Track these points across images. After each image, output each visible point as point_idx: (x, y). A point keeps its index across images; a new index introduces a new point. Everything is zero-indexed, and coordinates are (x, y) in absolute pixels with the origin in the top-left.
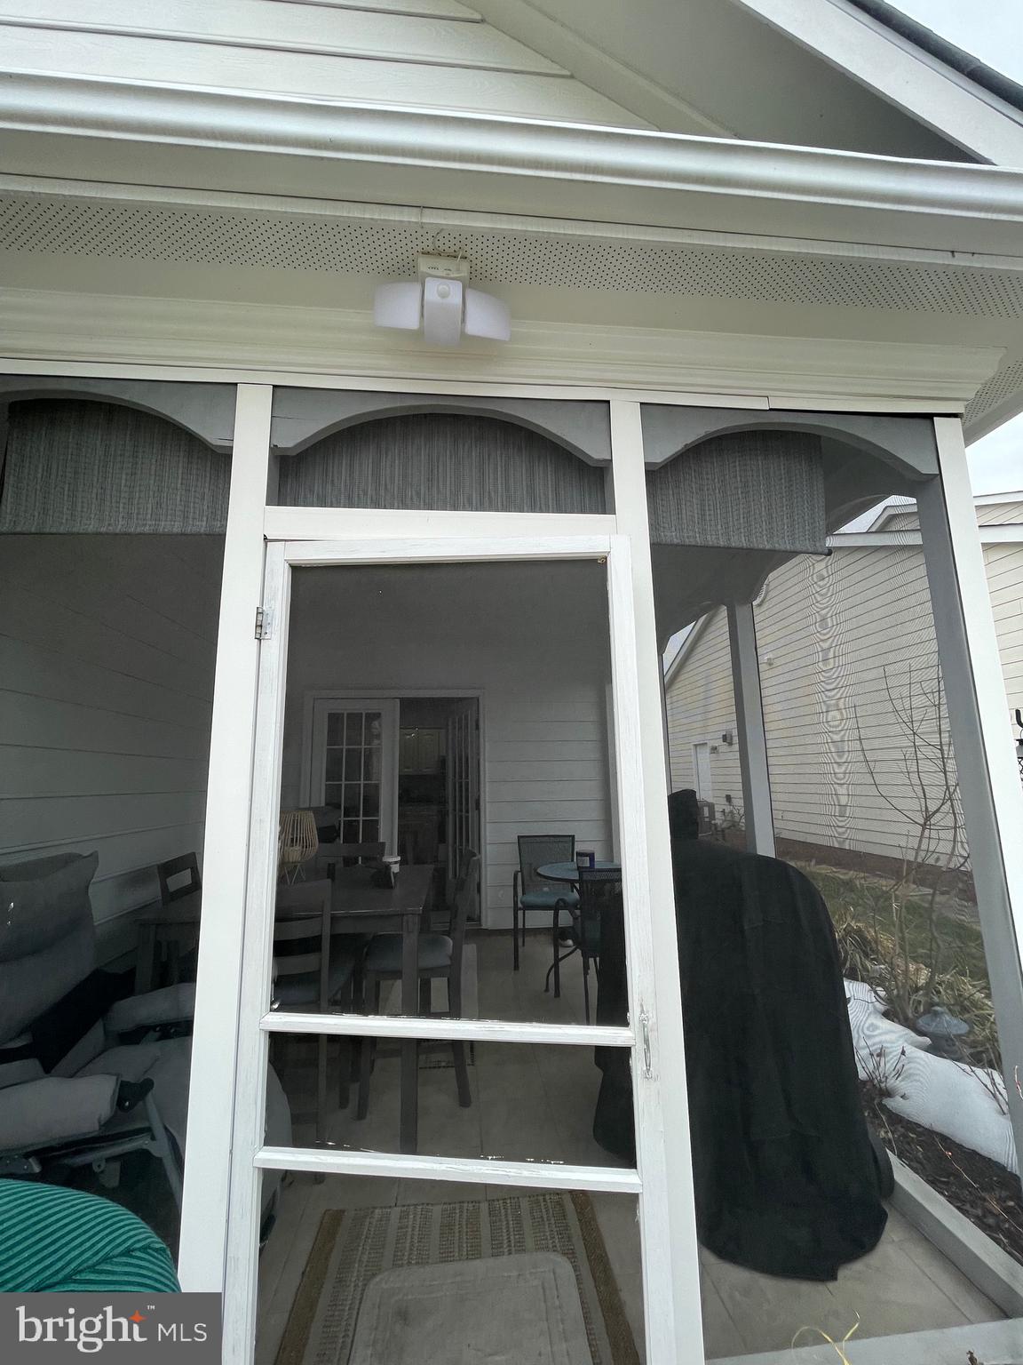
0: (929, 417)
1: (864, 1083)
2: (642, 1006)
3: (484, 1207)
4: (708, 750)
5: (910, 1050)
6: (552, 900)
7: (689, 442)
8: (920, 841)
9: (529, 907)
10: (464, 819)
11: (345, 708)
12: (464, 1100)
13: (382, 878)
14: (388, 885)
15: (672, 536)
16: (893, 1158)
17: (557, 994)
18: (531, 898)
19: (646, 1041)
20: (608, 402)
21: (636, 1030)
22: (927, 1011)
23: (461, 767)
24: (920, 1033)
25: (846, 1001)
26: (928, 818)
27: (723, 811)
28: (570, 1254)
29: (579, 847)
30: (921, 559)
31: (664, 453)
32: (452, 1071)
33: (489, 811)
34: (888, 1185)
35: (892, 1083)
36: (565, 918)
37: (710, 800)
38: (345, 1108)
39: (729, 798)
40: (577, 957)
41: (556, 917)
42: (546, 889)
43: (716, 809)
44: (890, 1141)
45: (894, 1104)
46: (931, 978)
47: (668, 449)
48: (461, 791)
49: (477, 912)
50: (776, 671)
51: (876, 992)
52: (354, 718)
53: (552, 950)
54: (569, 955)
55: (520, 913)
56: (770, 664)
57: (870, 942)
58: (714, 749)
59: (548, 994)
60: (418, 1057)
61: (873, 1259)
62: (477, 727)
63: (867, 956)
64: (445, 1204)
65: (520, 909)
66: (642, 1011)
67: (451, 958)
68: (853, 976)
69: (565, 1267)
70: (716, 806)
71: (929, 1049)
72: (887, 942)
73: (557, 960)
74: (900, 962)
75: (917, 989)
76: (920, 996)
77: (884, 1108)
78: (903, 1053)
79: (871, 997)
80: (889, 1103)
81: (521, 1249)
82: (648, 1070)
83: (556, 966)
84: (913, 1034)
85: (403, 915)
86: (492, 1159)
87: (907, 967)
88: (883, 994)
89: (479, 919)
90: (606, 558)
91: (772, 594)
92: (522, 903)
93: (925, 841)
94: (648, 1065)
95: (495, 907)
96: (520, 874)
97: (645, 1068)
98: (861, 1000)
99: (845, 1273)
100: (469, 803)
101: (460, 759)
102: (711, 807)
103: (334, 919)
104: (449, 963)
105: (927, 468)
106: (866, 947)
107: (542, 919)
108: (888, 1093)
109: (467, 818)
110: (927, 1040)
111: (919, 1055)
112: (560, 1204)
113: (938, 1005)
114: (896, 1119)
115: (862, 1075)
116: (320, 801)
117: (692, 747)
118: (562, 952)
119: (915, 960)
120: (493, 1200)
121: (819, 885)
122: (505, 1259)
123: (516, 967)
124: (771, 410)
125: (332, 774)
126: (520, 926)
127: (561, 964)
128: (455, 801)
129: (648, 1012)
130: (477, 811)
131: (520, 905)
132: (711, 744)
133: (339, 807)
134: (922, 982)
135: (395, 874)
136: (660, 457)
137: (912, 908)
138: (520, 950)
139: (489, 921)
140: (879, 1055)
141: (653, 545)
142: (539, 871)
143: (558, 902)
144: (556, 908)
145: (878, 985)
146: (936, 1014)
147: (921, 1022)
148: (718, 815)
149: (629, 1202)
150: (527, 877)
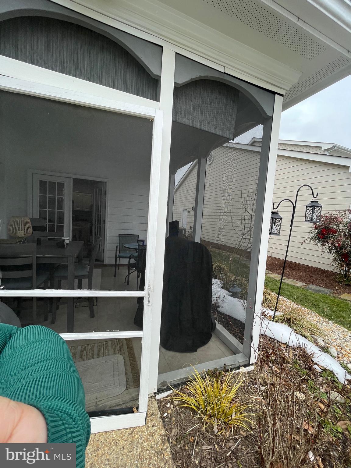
0: (274, 93)
1: (213, 304)
2: (149, 284)
3: (96, 345)
4: (187, 212)
5: (227, 296)
6: (128, 255)
7: (193, 78)
8: (240, 243)
9: (120, 257)
10: (99, 227)
11: (48, 179)
12: (92, 315)
13: (61, 245)
14: (63, 247)
15: (181, 120)
16: (216, 322)
17: (128, 284)
18: (121, 255)
19: (149, 295)
20: (162, 47)
21: (146, 291)
22: (233, 286)
23: (98, 208)
24: (229, 292)
25: (212, 284)
26: (244, 235)
27: (189, 232)
28: (123, 354)
29: (140, 239)
30: (259, 157)
31: (182, 80)
32: (88, 308)
33: (108, 225)
34: (213, 328)
35: (220, 304)
36: (133, 261)
37: (185, 228)
38: (47, 320)
39: (191, 227)
40: (136, 273)
41: (129, 261)
42: (127, 252)
43: (187, 231)
44: (217, 318)
45: (220, 309)
46: (235, 278)
47: (184, 79)
48: (98, 217)
49: (102, 259)
50: (211, 188)
51: (221, 282)
52: (52, 184)
53: (127, 271)
54: (132, 272)
55: (118, 259)
56: (210, 186)
57: (222, 269)
58: (189, 212)
59: (125, 284)
60: (74, 303)
61: (207, 346)
62: (105, 194)
63: (220, 273)
64: (82, 345)
65: (118, 258)
66: (149, 286)
67: (88, 272)
68: (216, 278)
69: (120, 358)
70: (187, 230)
71: (231, 296)
72: (227, 269)
73: (129, 274)
74: (229, 274)
75: (231, 281)
76: (231, 283)
77: (217, 310)
78: (224, 297)
79: (219, 283)
80: (218, 309)
81: (107, 354)
82: (149, 303)
83: (128, 276)
84: (228, 292)
85: (68, 257)
86: (94, 332)
87: (230, 276)
88: (222, 282)
89: (103, 262)
90: (153, 119)
91: (215, 161)
92: (119, 256)
93: (241, 243)
94: (149, 302)
95: (109, 257)
96: (118, 247)
97: (148, 303)
98: (216, 284)
99: (199, 350)
100: (101, 222)
101: (98, 207)
102: (185, 230)
103: (38, 258)
104: (88, 274)
105: (269, 114)
106: (220, 270)
107: (125, 261)
108: (219, 307)
109: (100, 227)
110: (231, 293)
111: (228, 297)
112: (122, 342)
113: (235, 285)
114: (219, 313)
115: (213, 302)
116: (37, 216)
117: (182, 210)
118: (131, 271)
119: (232, 273)
120: (99, 343)
121: (211, 253)
122: (101, 358)
123: (115, 276)
124: (225, 73)
125: (42, 206)
126: (117, 263)
127: (130, 275)
128: (96, 221)
129: (151, 286)
130: (104, 225)
131: (118, 257)
132: (188, 210)
133: (46, 219)
134: (233, 279)
135: (67, 244)
136: (181, 82)
137: (234, 261)
138: (117, 271)
139: (107, 261)
140: (218, 297)
141: (173, 121)
142: (125, 245)
143: (130, 256)
144: (130, 258)
145: (222, 280)
146: (235, 287)
147: (230, 289)
148: (187, 233)
149: (139, 340)
150: (121, 248)
